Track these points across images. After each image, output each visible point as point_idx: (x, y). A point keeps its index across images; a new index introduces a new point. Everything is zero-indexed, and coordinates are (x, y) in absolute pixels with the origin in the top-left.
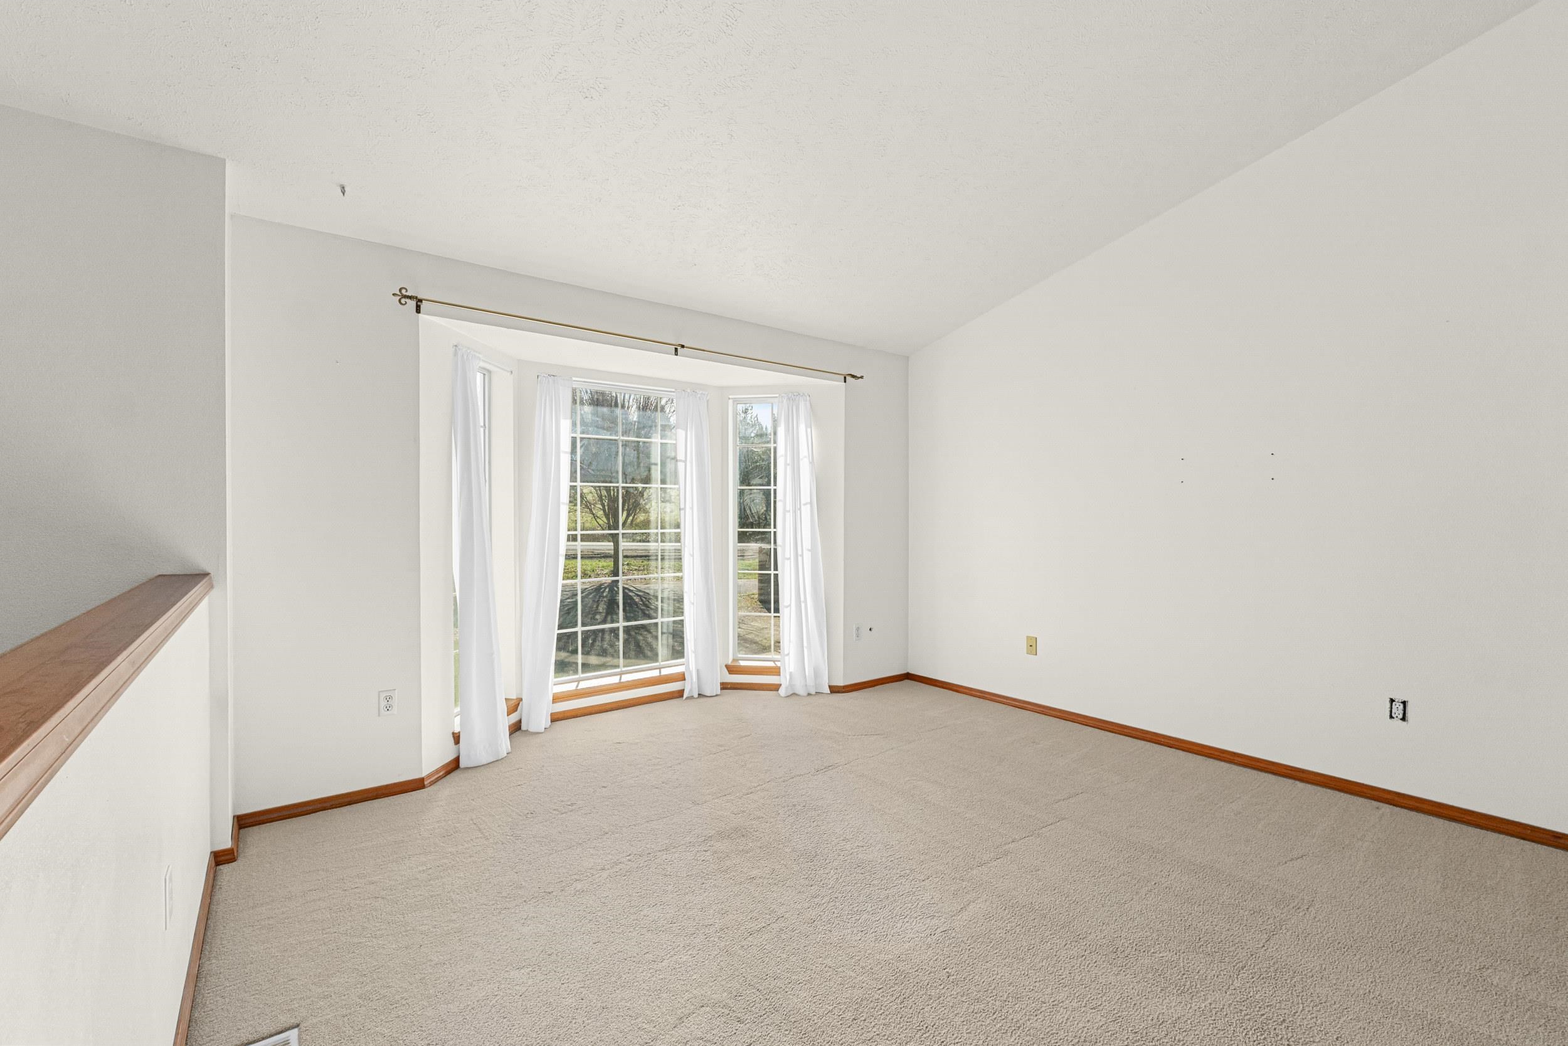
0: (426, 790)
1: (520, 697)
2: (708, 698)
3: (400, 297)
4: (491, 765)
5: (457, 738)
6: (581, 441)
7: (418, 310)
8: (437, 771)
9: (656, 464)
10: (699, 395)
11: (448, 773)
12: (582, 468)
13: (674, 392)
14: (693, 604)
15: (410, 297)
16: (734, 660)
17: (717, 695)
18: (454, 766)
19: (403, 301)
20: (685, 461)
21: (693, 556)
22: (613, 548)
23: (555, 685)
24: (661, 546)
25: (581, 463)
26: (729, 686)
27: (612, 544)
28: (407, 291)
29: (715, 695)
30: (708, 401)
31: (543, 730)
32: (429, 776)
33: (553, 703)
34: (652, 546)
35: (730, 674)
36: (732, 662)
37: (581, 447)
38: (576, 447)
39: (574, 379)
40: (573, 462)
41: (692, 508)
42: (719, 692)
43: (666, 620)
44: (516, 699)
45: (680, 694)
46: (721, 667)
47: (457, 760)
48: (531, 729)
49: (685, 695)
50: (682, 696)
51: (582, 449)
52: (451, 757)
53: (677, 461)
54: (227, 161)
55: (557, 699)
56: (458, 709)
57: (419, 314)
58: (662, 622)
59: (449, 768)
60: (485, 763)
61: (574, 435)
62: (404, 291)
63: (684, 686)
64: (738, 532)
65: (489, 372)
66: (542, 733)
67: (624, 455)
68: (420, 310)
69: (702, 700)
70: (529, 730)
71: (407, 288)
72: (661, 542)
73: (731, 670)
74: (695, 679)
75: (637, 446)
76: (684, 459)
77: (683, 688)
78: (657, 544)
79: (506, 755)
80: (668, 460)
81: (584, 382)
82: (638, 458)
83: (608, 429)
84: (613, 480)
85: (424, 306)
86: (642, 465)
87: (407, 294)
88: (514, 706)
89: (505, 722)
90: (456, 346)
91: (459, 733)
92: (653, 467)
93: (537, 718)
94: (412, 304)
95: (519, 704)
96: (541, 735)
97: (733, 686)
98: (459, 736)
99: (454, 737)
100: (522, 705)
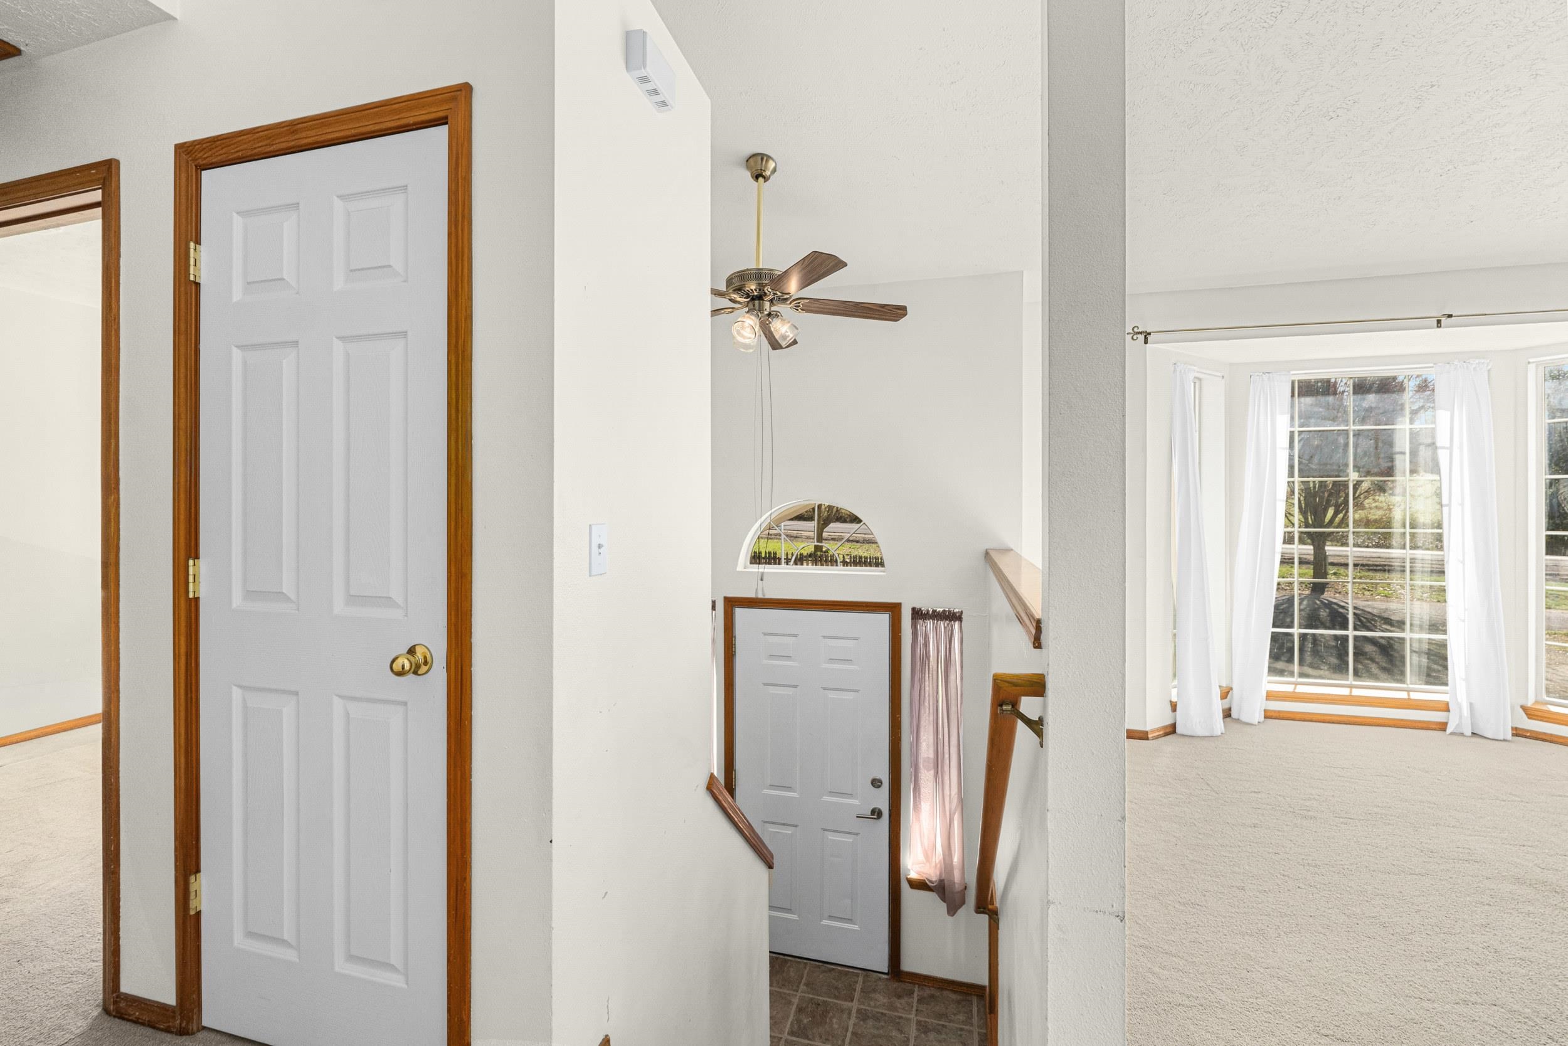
0: (1148, 741)
1: (1231, 686)
2: (1489, 741)
3: (1132, 335)
4: (1206, 738)
5: (1174, 707)
6: (1299, 435)
7: (1146, 342)
8: (1158, 730)
9: (1403, 453)
10: (1474, 366)
11: (1166, 734)
12: (1300, 463)
13: (1432, 367)
14: (1464, 621)
15: (1141, 333)
16: (1537, 702)
17: (1505, 740)
18: (1172, 730)
19: (1135, 337)
20: (1451, 448)
21: (1463, 562)
22: (1312, 552)
23: (1268, 682)
24: (1410, 554)
25: (1299, 457)
26: (1528, 734)
27: (1312, 547)
28: (1138, 328)
29: (1502, 739)
30: (1489, 371)
31: (1256, 723)
32: (1153, 731)
33: (1267, 699)
34: (1395, 552)
35: (1529, 718)
36: (1534, 704)
37: (1299, 441)
38: (1293, 441)
39: (1292, 372)
40: (1291, 458)
41: (1462, 505)
42: (1509, 736)
43: (1416, 636)
44: (1226, 687)
45: (1443, 727)
46: (1512, 708)
47: (1174, 726)
48: (1244, 718)
49: (1449, 730)
50: (1445, 730)
51: (1302, 442)
52: (1169, 722)
53: (1436, 447)
54: (1024, 272)
55: (1270, 696)
56: (1175, 683)
57: (1147, 345)
58: (1411, 639)
59: (1167, 731)
60: (1201, 735)
61: (1292, 429)
62: (1136, 330)
63: (1448, 720)
64: (1547, 536)
65: (1200, 379)
66: (1256, 725)
67: (1356, 446)
68: (1147, 341)
69: (1476, 740)
70: (1241, 719)
71: (1137, 325)
72: (1412, 548)
73: (1530, 713)
74: (1466, 712)
75: (1376, 436)
76: (1448, 445)
77: (1445, 721)
78: (1404, 551)
79: (1219, 734)
80: (1422, 448)
81: (1305, 374)
82: (1376, 448)
83: (1334, 419)
84: (1341, 474)
85: (1150, 338)
86: (1382, 455)
87: (1138, 331)
88: (1225, 694)
89: (1218, 706)
90: (1175, 364)
91: (1176, 702)
92: (1398, 458)
93: (1252, 709)
94: (1141, 337)
95: (1229, 692)
96: (1253, 726)
97: (1534, 735)
98: (1176, 705)
99: (1171, 704)
100: (1232, 693)
